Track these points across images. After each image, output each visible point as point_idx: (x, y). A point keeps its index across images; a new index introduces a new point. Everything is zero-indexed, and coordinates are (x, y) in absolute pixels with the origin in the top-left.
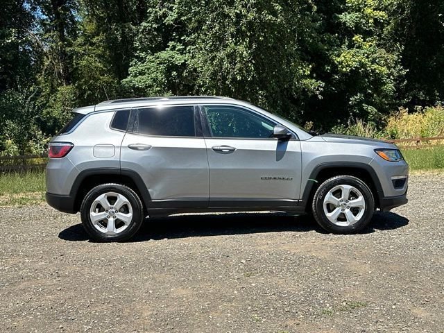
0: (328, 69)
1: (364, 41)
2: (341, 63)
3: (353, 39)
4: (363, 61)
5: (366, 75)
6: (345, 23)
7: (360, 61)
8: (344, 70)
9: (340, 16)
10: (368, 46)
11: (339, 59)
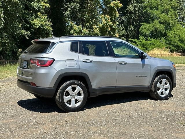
0: (28, 26)
1: (42, 15)
2: (34, 24)
3: (38, 14)
4: (43, 24)
5: (43, 30)
6: (34, 6)
7: (42, 24)
8: (36, 27)
9: (31, 3)
10: (43, 18)
11: (33, 22)
